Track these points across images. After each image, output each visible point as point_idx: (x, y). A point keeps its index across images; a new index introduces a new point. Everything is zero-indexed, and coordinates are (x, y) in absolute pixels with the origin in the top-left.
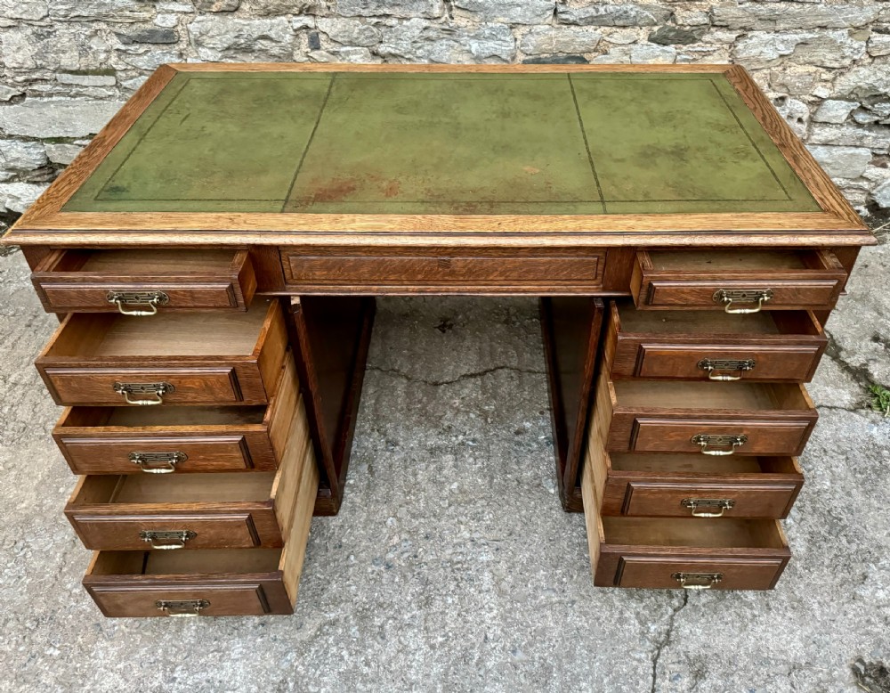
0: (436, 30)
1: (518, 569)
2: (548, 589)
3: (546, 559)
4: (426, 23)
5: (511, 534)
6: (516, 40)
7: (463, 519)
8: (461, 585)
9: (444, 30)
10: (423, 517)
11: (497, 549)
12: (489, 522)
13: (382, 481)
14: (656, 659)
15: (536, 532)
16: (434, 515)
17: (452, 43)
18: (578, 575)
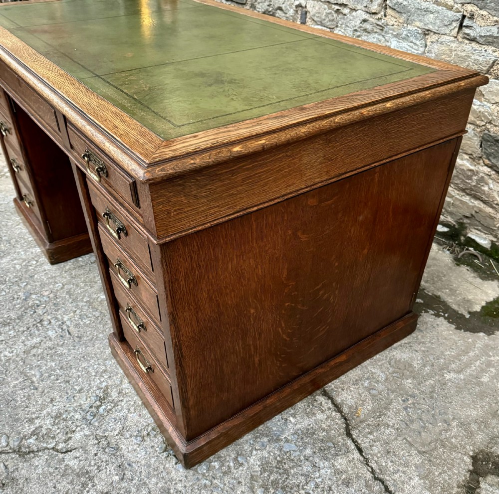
0: (372, 24)
1: (50, 352)
2: (41, 372)
3: (66, 361)
4: (367, 16)
5: (77, 337)
6: (426, 47)
7: (78, 312)
8: (25, 332)
9: (378, 25)
10: (70, 296)
11: (62, 336)
12: (82, 323)
13: (88, 269)
14: (4, 453)
15: (86, 347)
16: (73, 300)
17: (380, 37)
18: (60, 383)
